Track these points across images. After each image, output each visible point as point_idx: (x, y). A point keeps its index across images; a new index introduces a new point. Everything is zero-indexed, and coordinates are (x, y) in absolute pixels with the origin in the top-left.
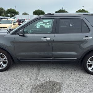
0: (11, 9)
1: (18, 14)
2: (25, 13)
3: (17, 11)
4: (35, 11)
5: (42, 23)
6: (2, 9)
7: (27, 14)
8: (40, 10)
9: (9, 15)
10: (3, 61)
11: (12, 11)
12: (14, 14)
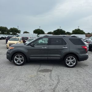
0: (14, 28)
1: (20, 33)
2: (26, 32)
3: (19, 30)
4: (36, 30)
5: (42, 40)
6: (6, 28)
7: (28, 33)
8: (40, 30)
9: (11, 33)
10: (21, 60)
11: (14, 30)
12: (16, 33)
